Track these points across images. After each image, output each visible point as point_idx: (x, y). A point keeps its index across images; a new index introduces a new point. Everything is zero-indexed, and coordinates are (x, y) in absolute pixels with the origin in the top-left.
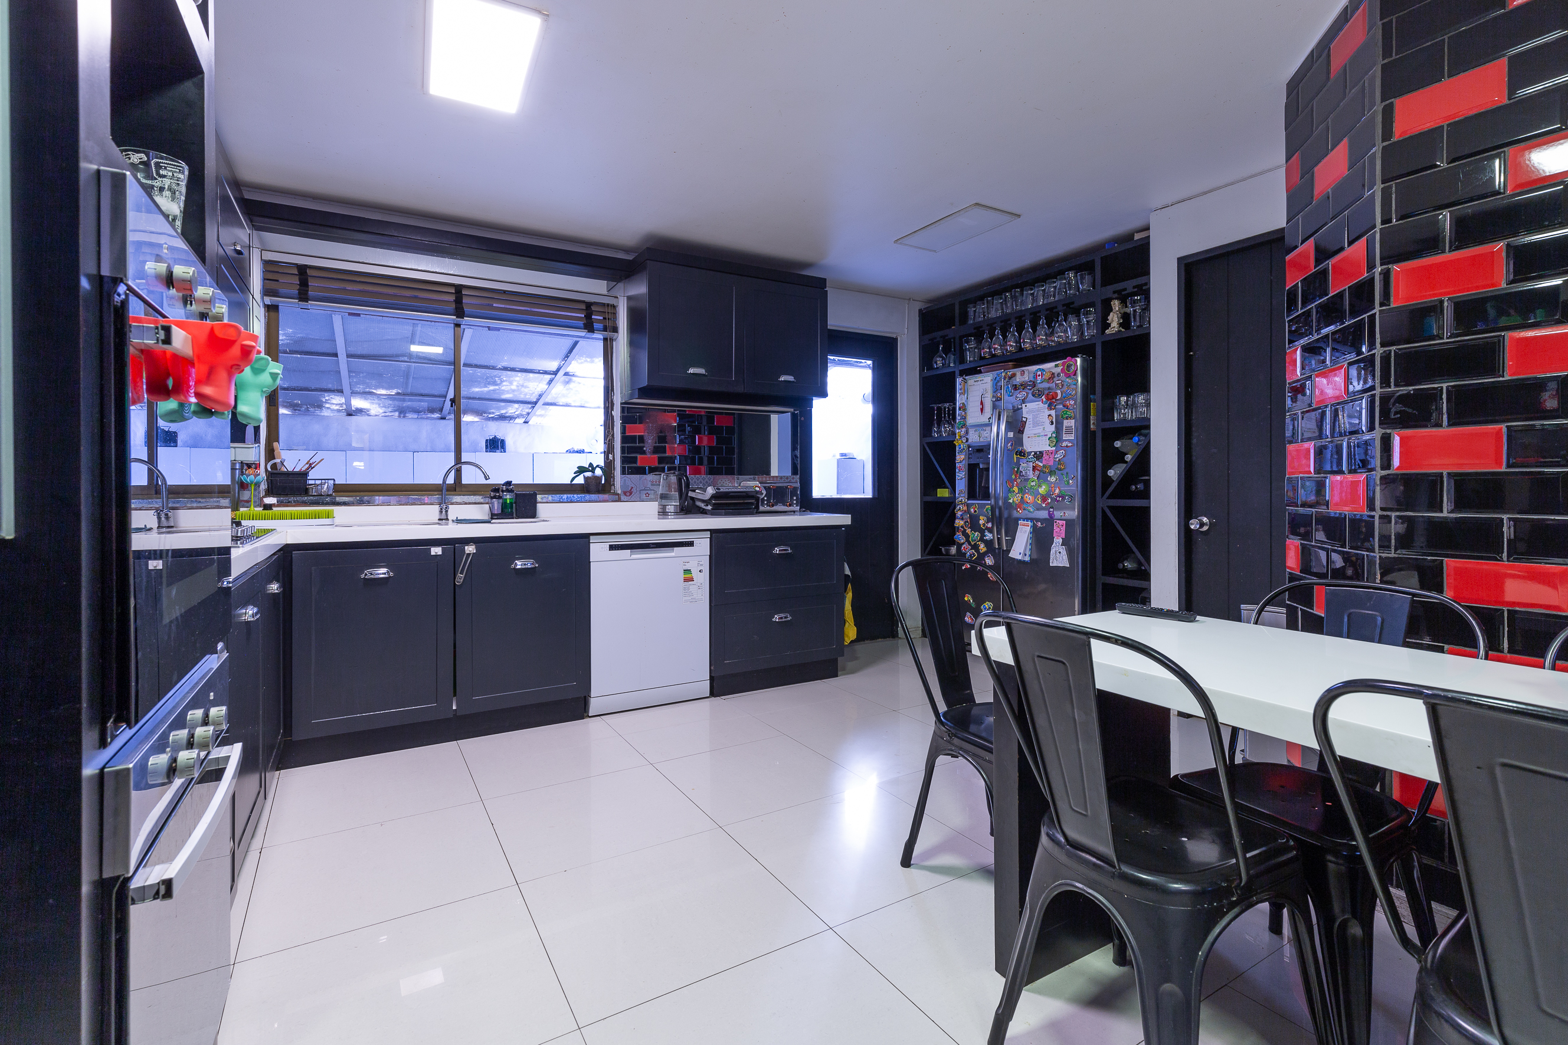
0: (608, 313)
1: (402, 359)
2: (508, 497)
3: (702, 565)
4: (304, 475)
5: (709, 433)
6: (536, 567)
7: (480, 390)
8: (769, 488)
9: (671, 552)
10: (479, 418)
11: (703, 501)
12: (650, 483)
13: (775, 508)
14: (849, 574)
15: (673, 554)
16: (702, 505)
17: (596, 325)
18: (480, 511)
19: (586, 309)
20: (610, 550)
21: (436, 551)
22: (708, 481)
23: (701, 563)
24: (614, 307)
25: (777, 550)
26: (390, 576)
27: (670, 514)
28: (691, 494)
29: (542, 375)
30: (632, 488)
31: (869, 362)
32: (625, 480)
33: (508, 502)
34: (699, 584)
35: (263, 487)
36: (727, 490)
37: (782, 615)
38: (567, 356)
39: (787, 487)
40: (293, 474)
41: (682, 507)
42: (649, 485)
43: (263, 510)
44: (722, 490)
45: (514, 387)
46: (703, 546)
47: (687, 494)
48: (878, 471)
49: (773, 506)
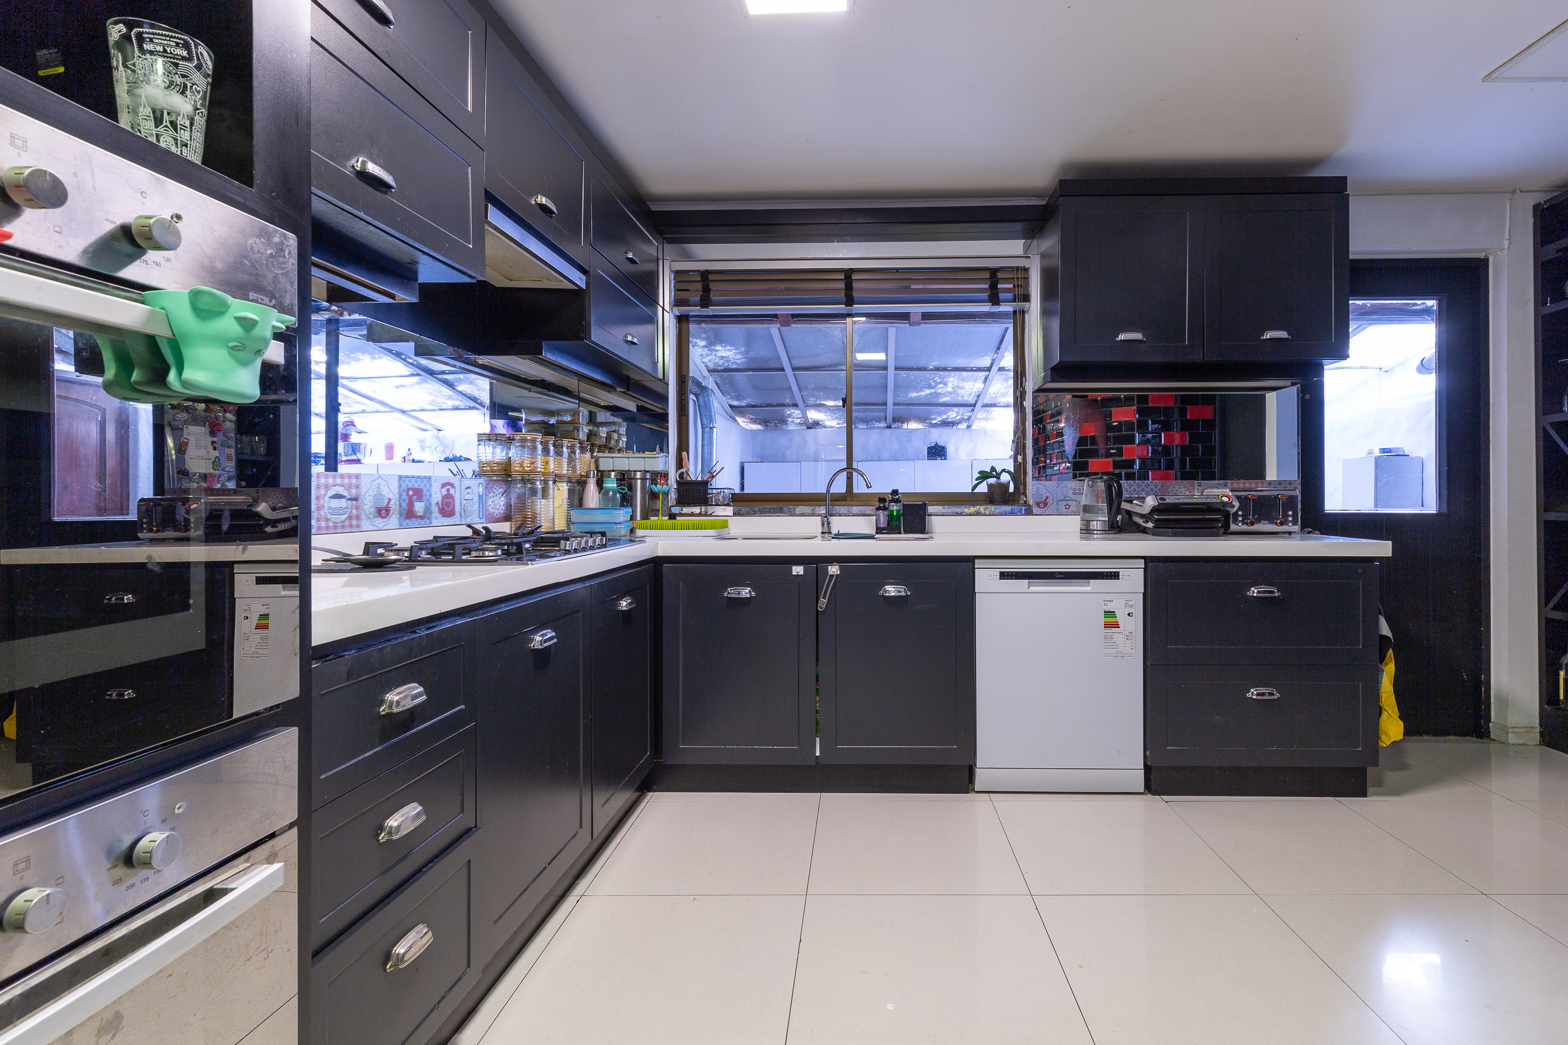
0: (1018, 278)
1: (840, 368)
2: (895, 508)
3: (1131, 606)
4: (705, 484)
5: (1182, 430)
6: (907, 595)
7: (917, 394)
8: (1246, 497)
9: (1086, 586)
10: (923, 425)
11: (1142, 516)
12: (1071, 492)
13: (1257, 527)
14: (1389, 634)
15: (1088, 589)
16: (1140, 521)
17: (1002, 296)
18: (864, 525)
19: (991, 277)
20: (1000, 579)
21: (798, 570)
22: (1154, 488)
23: (1130, 603)
24: (1026, 270)
25: (1254, 592)
26: (752, 597)
27: (1096, 532)
28: (1124, 506)
29: (976, 373)
30: (1047, 497)
31: (1431, 303)
32: (1038, 488)
33: (895, 514)
34: (1127, 633)
35: (673, 496)
36: (1176, 501)
37: (1262, 690)
38: (999, 348)
39: (1276, 497)
40: (696, 483)
41: (1113, 523)
42: (1070, 494)
43: (669, 519)
44: (1168, 501)
45: (949, 389)
46: (1134, 579)
47: (1119, 505)
48: (1448, 471)
49: (1252, 524)
